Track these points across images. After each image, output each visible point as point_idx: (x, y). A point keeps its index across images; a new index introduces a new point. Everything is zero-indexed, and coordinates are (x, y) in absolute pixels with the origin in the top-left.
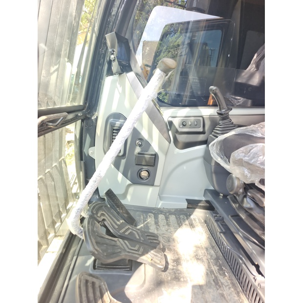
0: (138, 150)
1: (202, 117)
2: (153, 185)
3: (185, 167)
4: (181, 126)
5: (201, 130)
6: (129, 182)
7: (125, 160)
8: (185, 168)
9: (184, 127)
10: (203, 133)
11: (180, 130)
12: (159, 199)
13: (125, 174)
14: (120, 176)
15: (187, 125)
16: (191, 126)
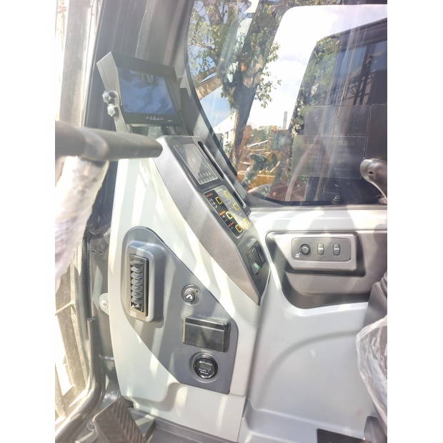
0: (187, 311)
1: (353, 232)
2: (227, 392)
3: (312, 351)
4: (297, 256)
5: (352, 265)
6: (172, 379)
7: (162, 329)
8: (313, 353)
9: (305, 257)
10: (360, 273)
11: (295, 264)
12: (244, 424)
13: (164, 360)
14: (155, 363)
15: (314, 252)
16: (322, 256)
